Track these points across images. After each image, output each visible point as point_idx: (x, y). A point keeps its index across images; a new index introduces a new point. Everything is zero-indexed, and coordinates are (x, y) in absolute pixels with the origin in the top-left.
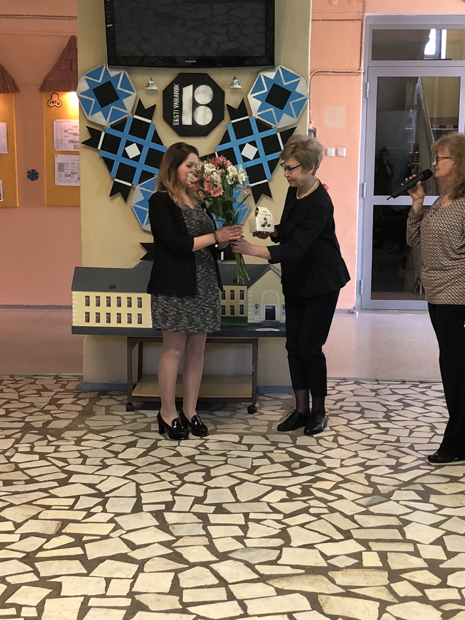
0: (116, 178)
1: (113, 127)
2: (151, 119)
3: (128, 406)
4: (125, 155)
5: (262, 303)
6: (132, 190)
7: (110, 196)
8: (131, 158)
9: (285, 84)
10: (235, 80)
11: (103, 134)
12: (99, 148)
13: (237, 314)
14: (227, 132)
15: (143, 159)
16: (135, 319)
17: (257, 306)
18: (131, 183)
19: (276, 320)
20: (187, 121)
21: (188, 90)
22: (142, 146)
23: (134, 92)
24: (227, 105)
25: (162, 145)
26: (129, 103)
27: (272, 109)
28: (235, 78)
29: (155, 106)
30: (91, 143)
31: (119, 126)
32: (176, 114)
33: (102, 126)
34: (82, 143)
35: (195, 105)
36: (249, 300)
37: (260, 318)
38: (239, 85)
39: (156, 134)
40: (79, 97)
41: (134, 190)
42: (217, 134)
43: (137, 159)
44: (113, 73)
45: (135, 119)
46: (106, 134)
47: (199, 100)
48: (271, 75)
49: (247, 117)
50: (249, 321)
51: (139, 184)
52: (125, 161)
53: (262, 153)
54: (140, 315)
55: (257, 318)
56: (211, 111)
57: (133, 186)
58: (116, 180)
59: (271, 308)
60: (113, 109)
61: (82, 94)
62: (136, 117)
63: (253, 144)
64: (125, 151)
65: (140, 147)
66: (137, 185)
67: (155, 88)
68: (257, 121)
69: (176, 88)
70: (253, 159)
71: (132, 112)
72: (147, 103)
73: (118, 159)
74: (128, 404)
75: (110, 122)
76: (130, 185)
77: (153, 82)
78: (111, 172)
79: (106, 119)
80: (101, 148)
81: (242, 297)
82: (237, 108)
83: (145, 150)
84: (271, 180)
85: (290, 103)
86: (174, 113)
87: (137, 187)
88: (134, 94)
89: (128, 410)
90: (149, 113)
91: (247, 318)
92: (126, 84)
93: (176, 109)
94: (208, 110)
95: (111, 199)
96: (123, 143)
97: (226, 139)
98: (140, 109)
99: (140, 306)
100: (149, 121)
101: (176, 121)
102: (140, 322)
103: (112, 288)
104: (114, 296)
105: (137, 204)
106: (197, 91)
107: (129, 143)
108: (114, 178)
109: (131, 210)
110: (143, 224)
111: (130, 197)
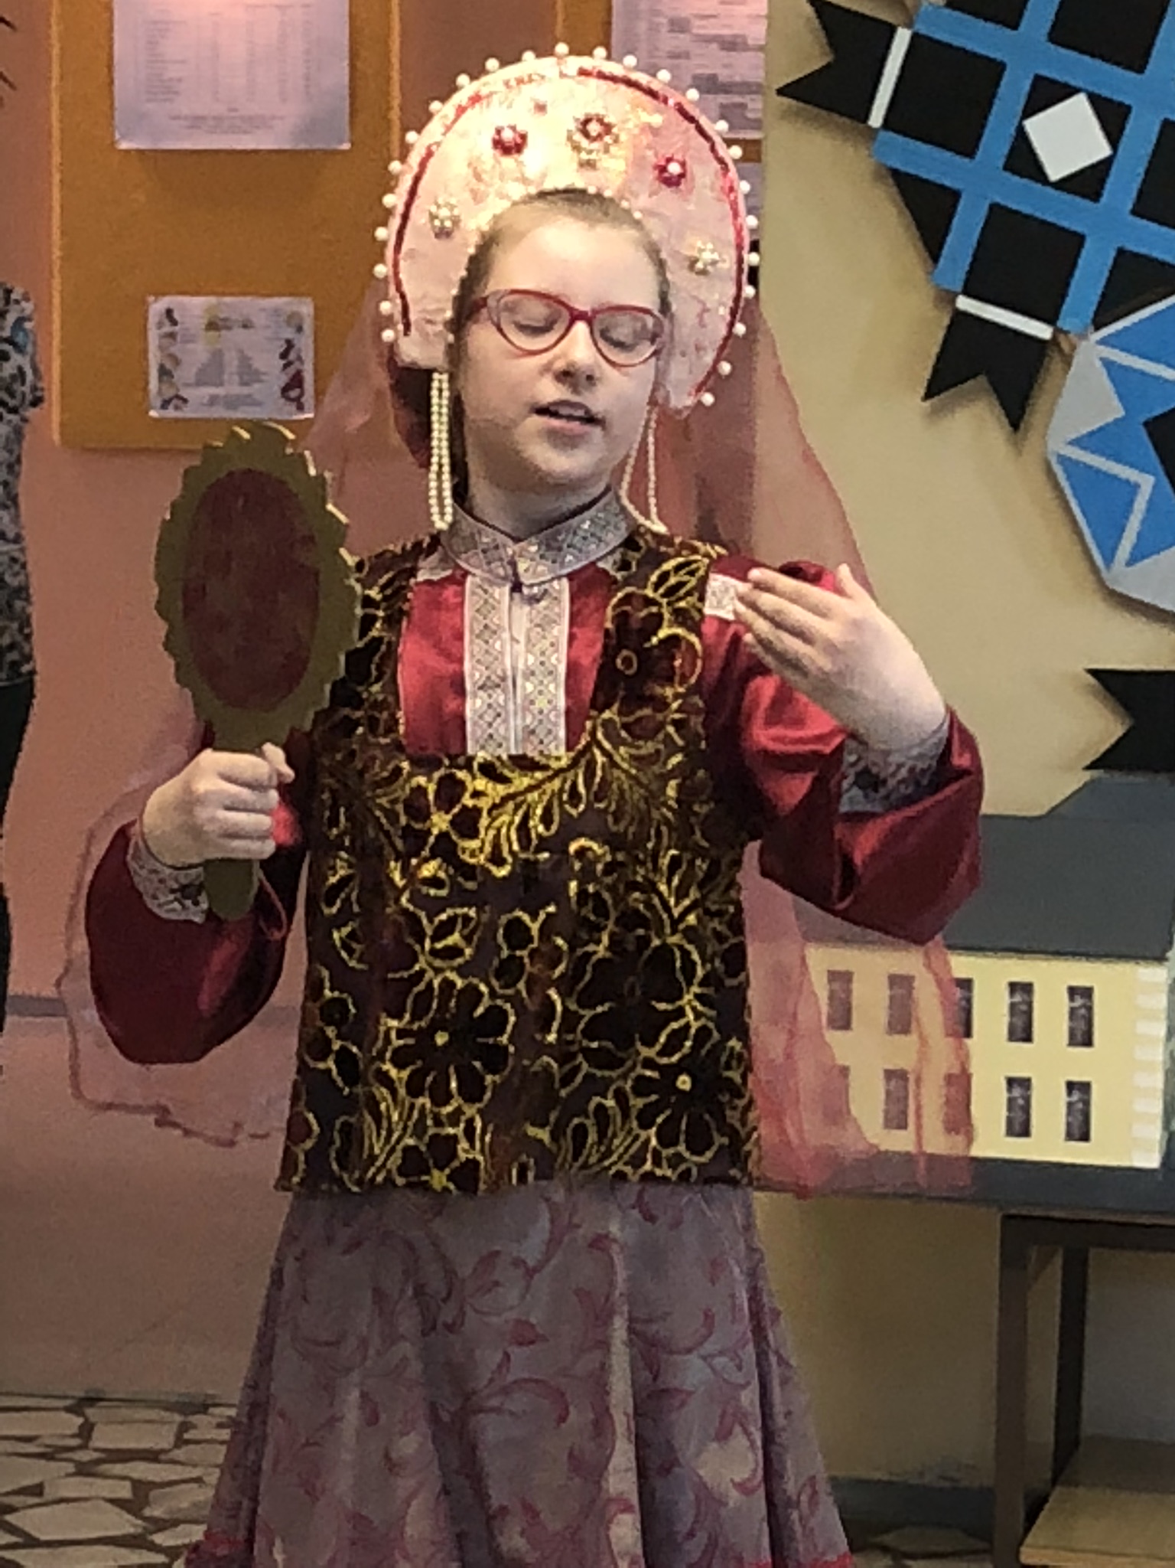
0: (968, 292)
4: (1023, 159)
6: (1055, 364)
7: (929, 394)
8: (1054, 174)
11: (901, 41)
12: (876, 118)
15: (1123, 187)
16: (1049, 1111)
18: (1050, 319)
22: (1124, 111)
30: (831, 90)
34: (781, 92)
41: (1068, 361)
43: (1089, 182)
46: (916, 38)
51: (1097, 328)
52: (1020, 196)
54: (1079, 1090)
57: (1061, 338)
58: (964, 303)
64: (1021, 136)
65: (1112, 117)
66: (1083, 336)
73: (977, 183)
76: (1041, 330)
78: (935, 257)
80: (887, 124)
83: (1141, 136)
87: (1083, 346)
95: (935, 412)
96: (1013, 89)
99: (1083, 1036)
102: (1079, 1130)
105: (1076, 442)
107: (1045, 95)
108: (956, 295)
109: (1041, 477)
110: (1109, 558)
111: (1040, 403)
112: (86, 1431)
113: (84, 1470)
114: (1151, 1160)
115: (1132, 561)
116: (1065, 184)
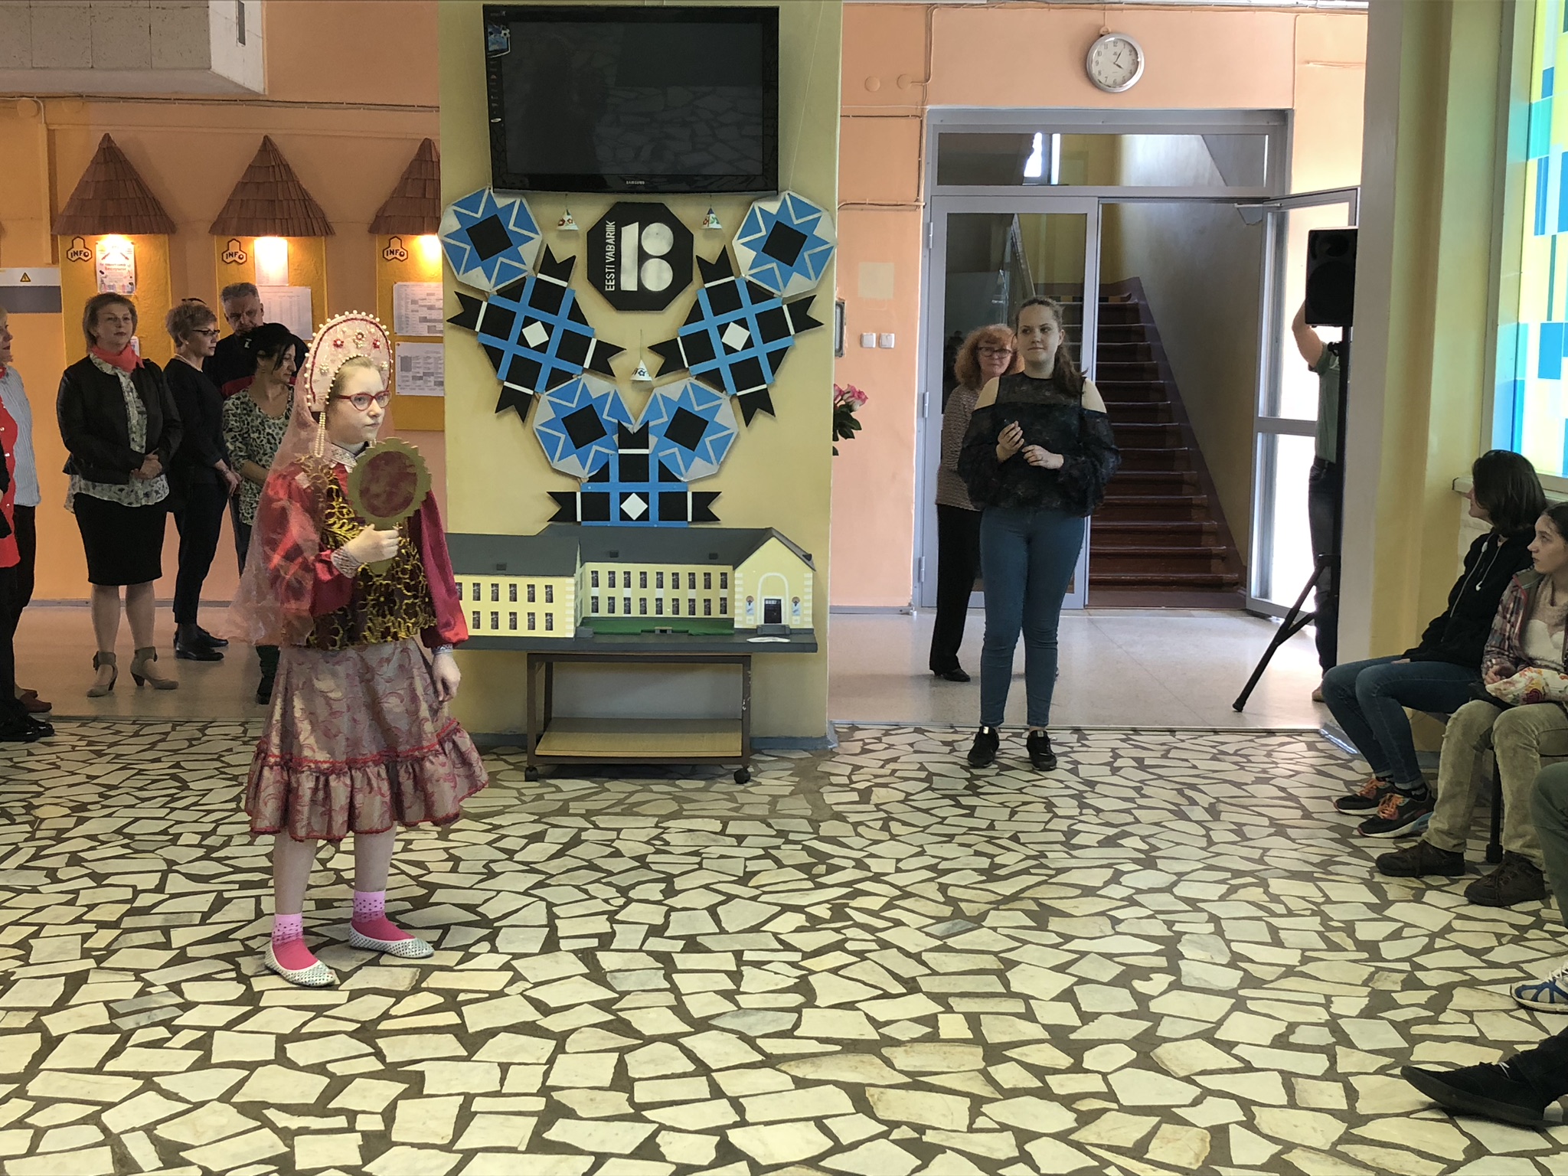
0: (507, 380)
1: (501, 293)
2: (567, 281)
3: (528, 772)
4: (522, 341)
5: (759, 592)
6: (535, 401)
7: (496, 412)
8: (532, 346)
9: (796, 222)
10: (712, 215)
11: (484, 305)
12: (478, 329)
13: (716, 613)
14: (697, 303)
15: (553, 349)
16: (541, 622)
17: (750, 600)
18: (532, 389)
19: (783, 623)
20: (629, 284)
21: (630, 232)
22: (552, 326)
23: (537, 233)
24: (697, 257)
25: (586, 324)
26: (530, 252)
27: (773, 265)
28: (710, 212)
29: (574, 257)
30: (464, 320)
31: (513, 292)
32: (610, 273)
33: (482, 292)
34: (448, 321)
35: (643, 257)
36: (736, 589)
37: (755, 620)
38: (718, 223)
39: (575, 304)
40: (444, 243)
41: (538, 401)
42: (680, 306)
43: (542, 348)
44: (501, 202)
45: (539, 281)
46: (489, 305)
47: (648, 248)
48: (772, 207)
49: (732, 278)
50: (736, 626)
51: (546, 390)
52: (522, 352)
53: (757, 339)
54: (549, 615)
55: (750, 620)
56: (668, 265)
57: (536, 394)
58: (507, 384)
59: (773, 603)
60: (502, 262)
61: (447, 236)
62: (541, 276)
63: (742, 323)
64: (522, 334)
65: (549, 328)
66: (542, 393)
67: (573, 227)
68: (749, 284)
69: (610, 227)
70: (743, 349)
71: (534, 268)
72: (560, 255)
73: (509, 348)
74: (527, 769)
75: (495, 286)
76: (530, 392)
77: (570, 217)
78: (497, 371)
79: (490, 280)
80: (480, 331)
81: (724, 585)
82: (714, 263)
83: (557, 334)
84: (772, 385)
85: (806, 254)
86: (607, 270)
87: (542, 396)
88: (537, 239)
89: (527, 780)
90: (564, 269)
91: (733, 619)
92: (524, 221)
93: (611, 263)
94: (665, 265)
95: (498, 417)
96: (519, 320)
97: (695, 314)
98: (548, 263)
99: (550, 600)
100: (564, 284)
101: (610, 283)
102: (550, 627)
103: (501, 569)
104: (504, 582)
105: (542, 425)
106: (647, 234)
107: (529, 321)
108: (503, 382)
109: (532, 436)
110: (552, 459)
111: (530, 414)
112: (245, 732)
113: (245, 743)
114: (571, 635)
115: (560, 459)
116: (535, 348)
